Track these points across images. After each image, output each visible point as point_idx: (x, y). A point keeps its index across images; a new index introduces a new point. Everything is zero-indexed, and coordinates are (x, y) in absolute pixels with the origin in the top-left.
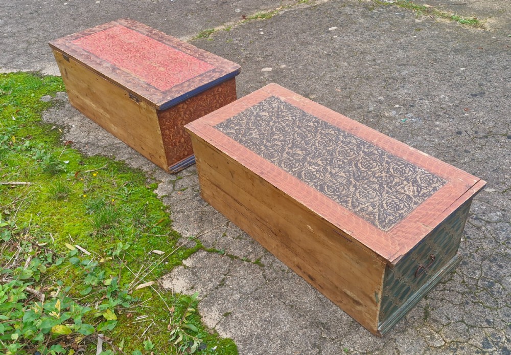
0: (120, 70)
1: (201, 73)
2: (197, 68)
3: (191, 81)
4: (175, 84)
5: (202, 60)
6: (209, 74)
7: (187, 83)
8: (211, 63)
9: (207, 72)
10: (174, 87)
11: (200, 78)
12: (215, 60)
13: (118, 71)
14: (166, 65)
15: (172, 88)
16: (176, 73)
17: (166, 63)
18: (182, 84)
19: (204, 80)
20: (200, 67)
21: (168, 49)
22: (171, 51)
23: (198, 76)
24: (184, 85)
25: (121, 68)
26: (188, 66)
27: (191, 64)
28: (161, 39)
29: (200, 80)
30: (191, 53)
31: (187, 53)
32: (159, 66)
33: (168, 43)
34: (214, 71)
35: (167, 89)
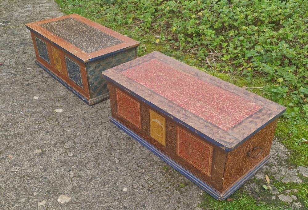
0: (193, 75)
1: (131, 69)
2: (134, 72)
3: (138, 64)
4: (148, 62)
5: (130, 79)
6: (125, 68)
7: (140, 62)
8: (124, 76)
9: (127, 69)
10: (149, 61)
11: (132, 65)
12: (120, 78)
13: (193, 73)
14: (158, 77)
15: (150, 60)
16: (149, 70)
17: (158, 78)
18: (144, 62)
19: (129, 64)
20: (132, 73)
21: (160, 92)
22: (157, 90)
23: (133, 66)
24: (142, 61)
25: (192, 75)
26: (140, 74)
27: (139, 76)
28: (170, 104)
29: (132, 64)
30: (140, 86)
31: (143, 86)
32: (163, 76)
33: (162, 99)
34: (122, 70)
35: (153, 60)
